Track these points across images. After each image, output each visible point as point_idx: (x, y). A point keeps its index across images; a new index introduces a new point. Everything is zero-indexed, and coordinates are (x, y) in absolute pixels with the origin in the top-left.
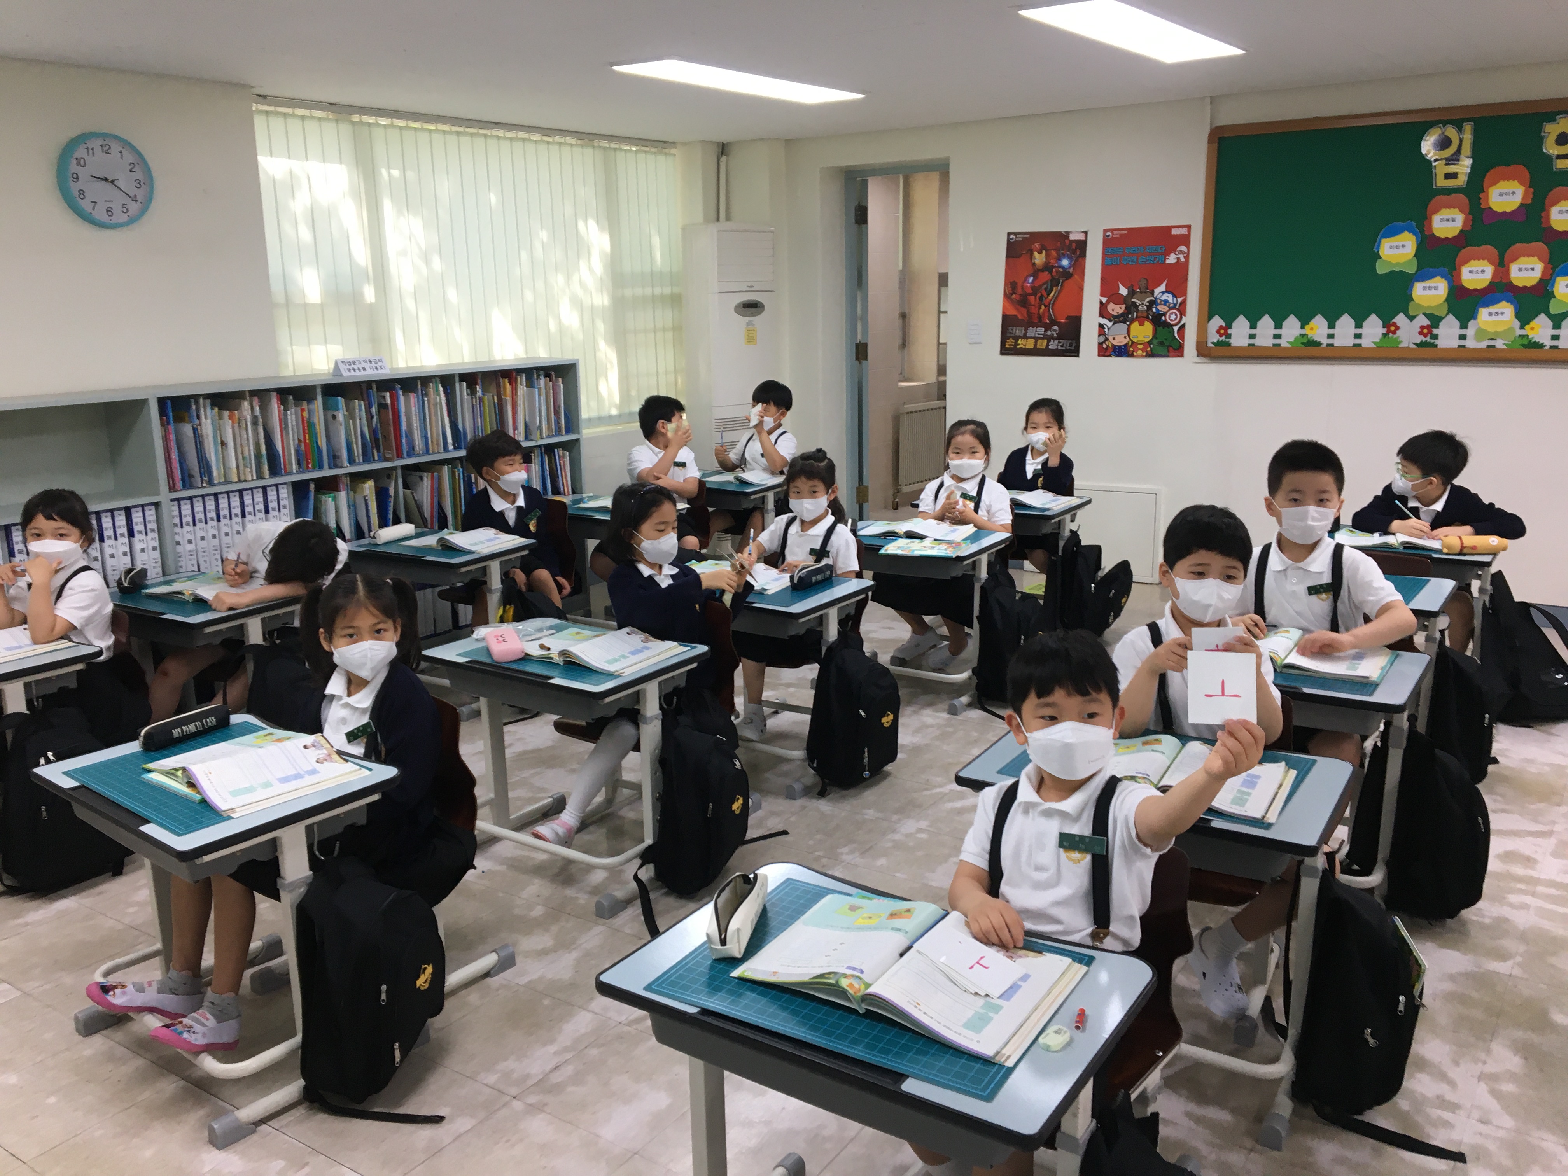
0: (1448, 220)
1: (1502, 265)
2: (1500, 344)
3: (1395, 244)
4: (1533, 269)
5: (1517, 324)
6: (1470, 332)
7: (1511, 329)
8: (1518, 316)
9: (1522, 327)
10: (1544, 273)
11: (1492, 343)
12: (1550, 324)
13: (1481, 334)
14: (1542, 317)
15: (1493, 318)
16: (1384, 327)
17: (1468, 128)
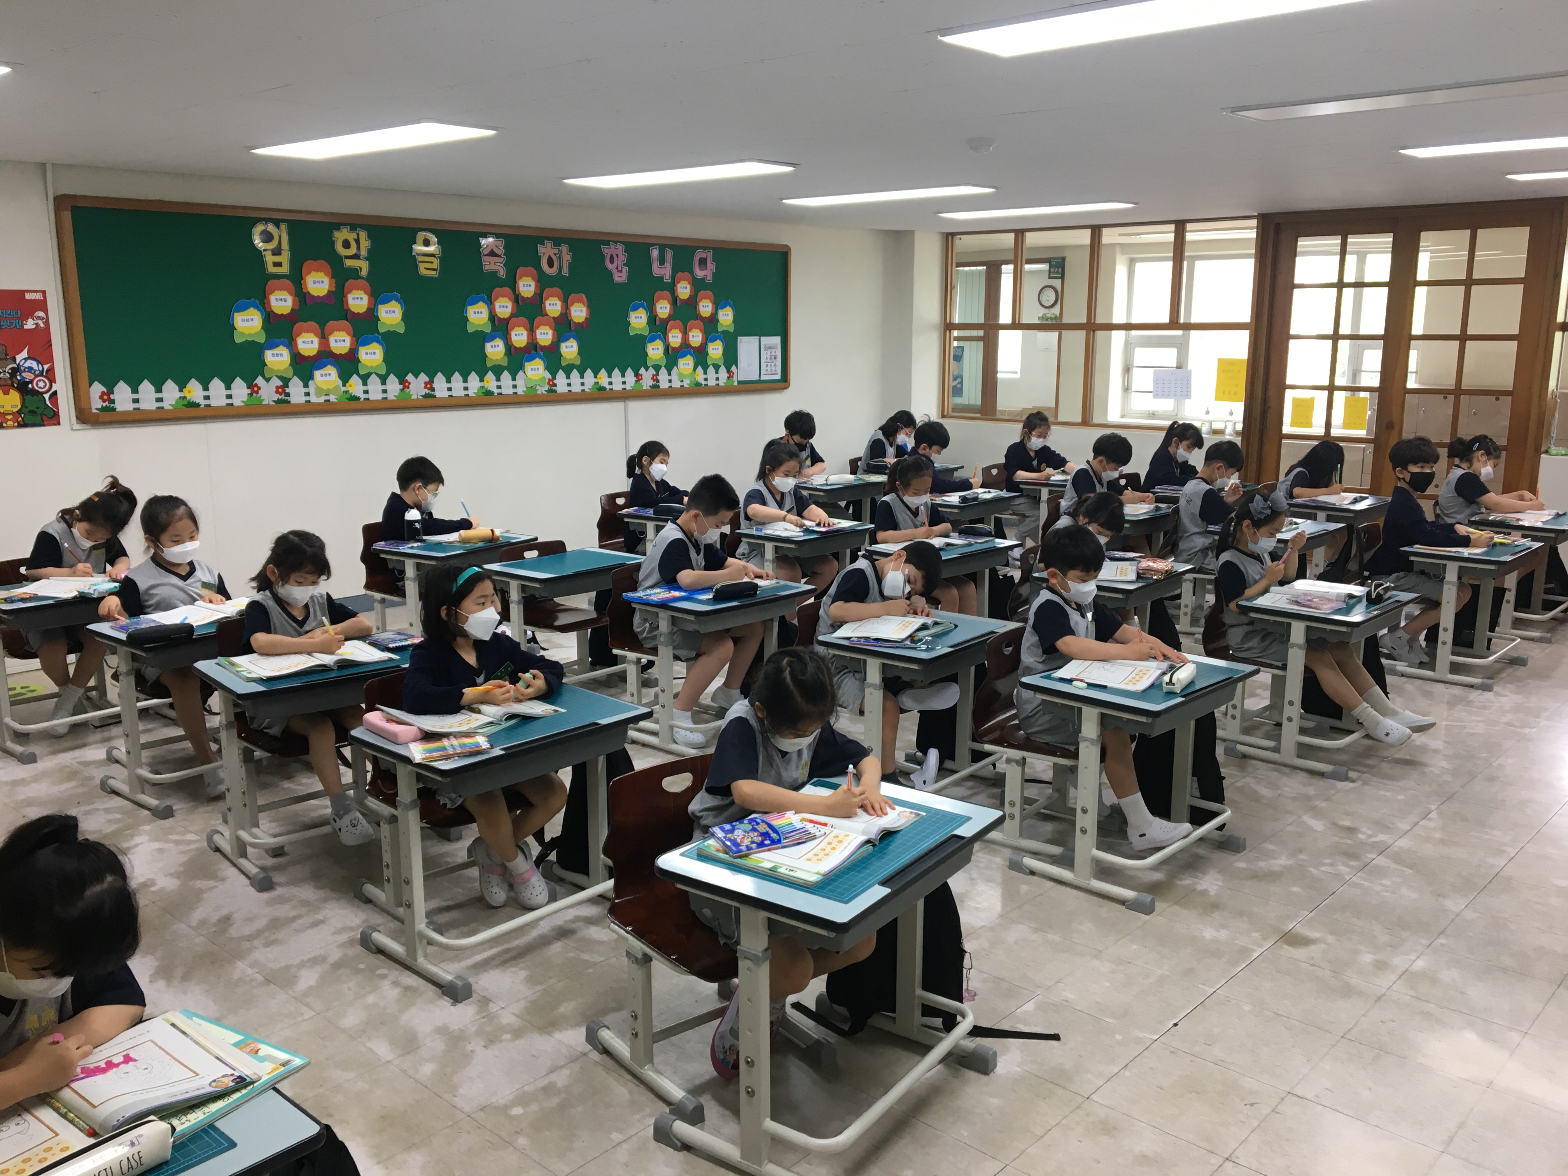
0: (281, 300)
1: (324, 338)
2: (332, 398)
3: (246, 318)
4: (344, 341)
5: (340, 383)
6: (312, 389)
7: (337, 387)
8: (340, 377)
9: (344, 385)
10: (352, 344)
11: (327, 398)
12: (360, 381)
13: (319, 391)
14: (355, 376)
15: (324, 378)
16: (248, 388)
17: (283, 227)
